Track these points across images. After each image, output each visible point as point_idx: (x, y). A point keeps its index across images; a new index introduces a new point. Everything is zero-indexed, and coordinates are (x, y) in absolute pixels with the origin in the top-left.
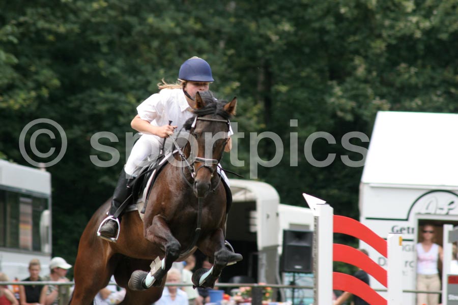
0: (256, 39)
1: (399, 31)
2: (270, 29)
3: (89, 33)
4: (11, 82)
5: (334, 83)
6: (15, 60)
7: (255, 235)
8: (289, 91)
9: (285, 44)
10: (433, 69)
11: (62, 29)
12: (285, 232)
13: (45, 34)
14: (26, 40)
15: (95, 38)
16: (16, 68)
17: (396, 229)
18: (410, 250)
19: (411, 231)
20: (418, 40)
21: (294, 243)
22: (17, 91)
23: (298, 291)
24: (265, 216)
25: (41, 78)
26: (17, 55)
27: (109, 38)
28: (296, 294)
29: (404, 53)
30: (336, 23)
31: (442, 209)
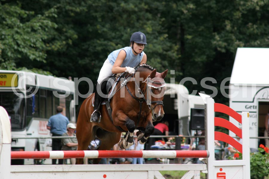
0: (176, 12)
1: (248, 7)
2: (183, 7)
3: (92, 11)
4: (53, 36)
5: (216, 33)
6: (56, 26)
7: (177, 111)
9: (191, 15)
10: (265, 25)
11: (78, 10)
12: (192, 110)
13: (70, 12)
14: (61, 16)
15: (94, 14)
16: (57, 30)
17: (247, 107)
18: (255, 117)
20: (258, 11)
21: (196, 115)
22: (56, 41)
24: (182, 102)
25: (68, 34)
26: (57, 23)
27: (102, 14)
29: (251, 18)
30: (216, 4)
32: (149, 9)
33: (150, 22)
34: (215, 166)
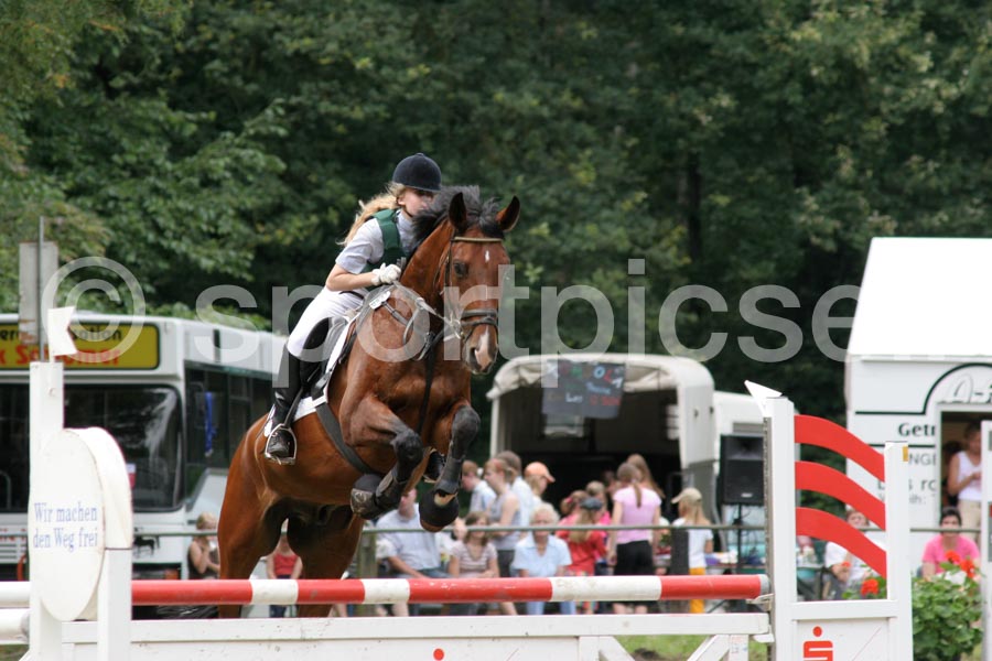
0: (674, 122)
1: (908, 103)
2: (696, 105)
3: (401, 120)
4: (277, 201)
5: (805, 190)
6: (282, 166)
7: (676, 443)
8: (730, 205)
9: (723, 130)
10: (965, 163)
11: (358, 114)
12: (724, 439)
13: (333, 123)
14: (301, 134)
15: (409, 129)
16: (284, 177)
17: (904, 430)
18: (929, 462)
19: (929, 431)
20: (940, 116)
21: (738, 457)
22: (287, 216)
23: (747, 534)
24: (692, 414)
25: (326, 194)
26: (286, 158)
27: (434, 128)
28: (744, 539)
29: (918, 139)
30: (805, 94)
31: (980, 394)
32: (586, 109)
33: (588, 152)
34: (799, 621)
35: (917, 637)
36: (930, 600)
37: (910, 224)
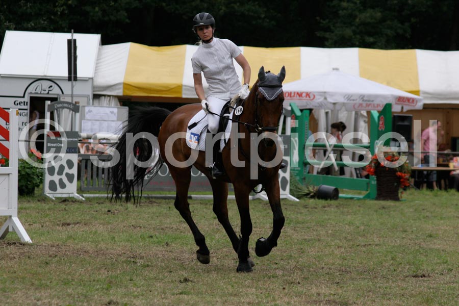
17: (16, 102)
18: (25, 115)
19: (26, 104)
31: (45, 90)
35: (19, 181)
36: (24, 167)
37: (20, 26)
